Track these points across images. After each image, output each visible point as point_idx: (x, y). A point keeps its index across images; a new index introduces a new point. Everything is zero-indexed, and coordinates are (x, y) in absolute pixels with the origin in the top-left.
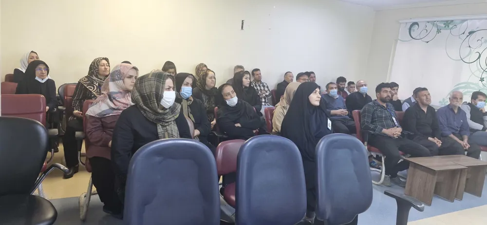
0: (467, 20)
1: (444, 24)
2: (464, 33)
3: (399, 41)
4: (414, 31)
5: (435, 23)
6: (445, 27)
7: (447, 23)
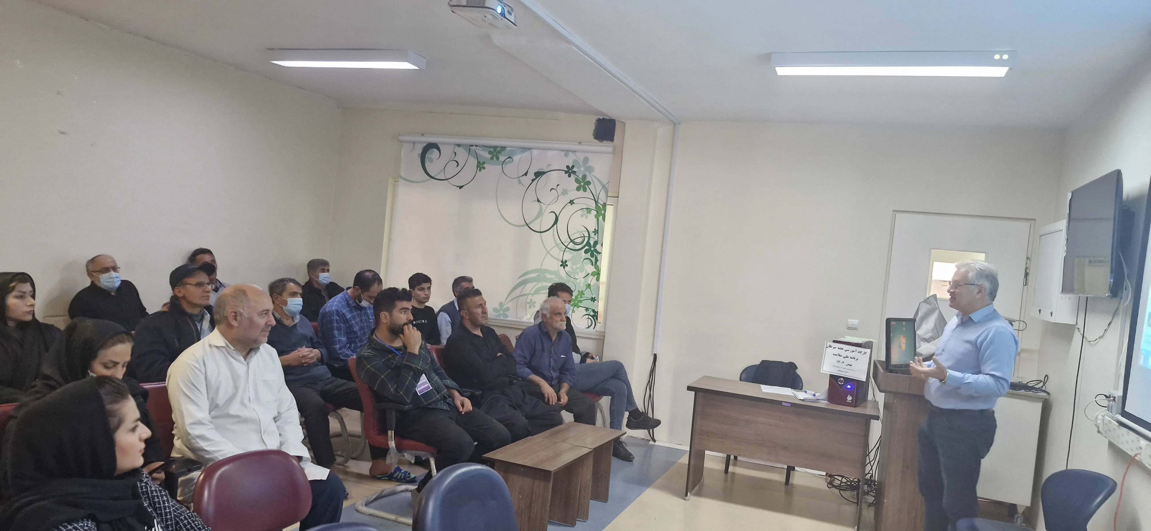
0: (530, 149)
1: (490, 153)
2: (526, 174)
3: (401, 181)
4: (431, 161)
5: (473, 148)
6: (492, 158)
7: (496, 151)
